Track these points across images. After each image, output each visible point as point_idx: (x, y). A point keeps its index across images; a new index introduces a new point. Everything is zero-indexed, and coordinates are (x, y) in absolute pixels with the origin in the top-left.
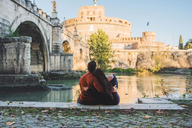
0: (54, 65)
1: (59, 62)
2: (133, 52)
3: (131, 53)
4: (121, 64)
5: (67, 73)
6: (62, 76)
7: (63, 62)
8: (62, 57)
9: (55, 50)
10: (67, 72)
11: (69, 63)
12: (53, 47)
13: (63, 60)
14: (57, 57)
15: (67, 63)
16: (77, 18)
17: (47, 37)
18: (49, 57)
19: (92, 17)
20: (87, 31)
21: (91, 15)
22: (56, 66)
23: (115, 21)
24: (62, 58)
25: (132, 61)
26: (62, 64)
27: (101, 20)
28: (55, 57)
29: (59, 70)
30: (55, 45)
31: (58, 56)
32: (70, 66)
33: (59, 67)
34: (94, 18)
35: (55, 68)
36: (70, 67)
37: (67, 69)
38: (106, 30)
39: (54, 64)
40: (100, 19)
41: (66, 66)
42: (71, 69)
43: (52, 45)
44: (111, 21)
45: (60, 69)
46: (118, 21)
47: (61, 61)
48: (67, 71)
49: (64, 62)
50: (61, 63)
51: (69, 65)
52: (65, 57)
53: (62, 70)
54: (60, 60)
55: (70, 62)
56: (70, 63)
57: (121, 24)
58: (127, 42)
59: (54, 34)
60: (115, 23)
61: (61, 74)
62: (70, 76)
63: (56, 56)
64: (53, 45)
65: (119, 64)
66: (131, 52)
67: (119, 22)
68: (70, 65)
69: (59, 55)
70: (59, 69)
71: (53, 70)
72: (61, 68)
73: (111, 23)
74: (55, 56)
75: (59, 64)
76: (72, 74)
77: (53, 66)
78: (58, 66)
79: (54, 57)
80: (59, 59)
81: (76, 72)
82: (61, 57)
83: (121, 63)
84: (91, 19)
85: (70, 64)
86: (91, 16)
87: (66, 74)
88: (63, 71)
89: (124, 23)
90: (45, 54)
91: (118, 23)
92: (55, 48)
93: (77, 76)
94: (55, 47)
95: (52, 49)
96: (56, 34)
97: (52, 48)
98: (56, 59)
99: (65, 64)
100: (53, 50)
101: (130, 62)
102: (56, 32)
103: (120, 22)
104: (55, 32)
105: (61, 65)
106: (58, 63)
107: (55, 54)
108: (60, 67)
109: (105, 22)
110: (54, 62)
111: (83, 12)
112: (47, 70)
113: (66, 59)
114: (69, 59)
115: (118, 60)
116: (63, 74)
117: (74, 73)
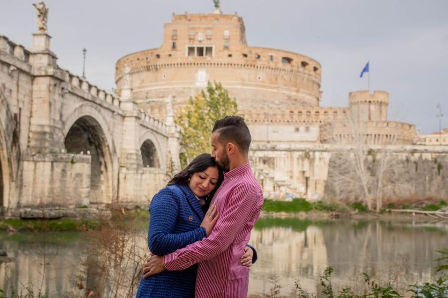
0: (31, 189)
1: (47, 180)
2: (314, 151)
3: (311, 153)
4: (279, 186)
5: (69, 212)
6: (52, 222)
7: (61, 181)
8: (57, 166)
9: (38, 144)
10: (70, 209)
11: (76, 184)
12: (31, 135)
13: (59, 176)
14: (40, 165)
15: (70, 184)
16: (160, 48)
17: (8, 106)
18: (16, 165)
19: (204, 45)
20: (189, 88)
21: (201, 39)
22: (38, 191)
23: (272, 58)
24: (58, 168)
25: (311, 179)
26: (57, 185)
27: (230, 56)
28: (35, 165)
29: (45, 203)
30: (39, 129)
31: (44, 161)
32: (81, 192)
33: (46, 194)
34: (209, 50)
35: (35, 197)
36: (78, 194)
37: (72, 202)
38: (244, 85)
39: (31, 184)
40: (227, 53)
41: (68, 192)
42: (82, 201)
43: (30, 131)
44: (258, 60)
45: (50, 200)
46: (281, 60)
47: (54, 177)
48: (71, 207)
49: (63, 182)
50: (52, 181)
51: (76, 188)
52: (65, 166)
53: (55, 202)
54: (52, 175)
55: (82, 181)
56: (82, 185)
57: (288, 67)
58: (302, 120)
59: (38, 98)
60: (272, 64)
61: (50, 215)
62: (76, 221)
63: (39, 161)
64: (33, 129)
65: (274, 187)
66: (311, 151)
67: (283, 62)
68: (81, 190)
69: (47, 159)
70: (46, 200)
71: (28, 202)
72: (54, 199)
73: (259, 63)
74: (35, 162)
75: (47, 186)
76: (84, 215)
77: (30, 192)
78: (43, 192)
79: (32, 165)
80: (48, 172)
82: (55, 164)
83: (280, 183)
84: (200, 51)
85: (79, 186)
86: (200, 42)
87: (65, 216)
88: (60, 206)
89: (300, 64)
90: (4, 157)
91: (280, 65)
92: (36, 140)
93: (98, 222)
94: (36, 136)
95: (29, 142)
96: (41, 99)
97: (29, 138)
98: (38, 171)
99: (65, 187)
100: (33, 143)
101: (307, 179)
102: (43, 93)
103: (286, 61)
104: (40, 91)
105: (52, 190)
106: (43, 182)
107: (37, 155)
108: (49, 193)
109: (242, 60)
110: (31, 179)
111: (176, 31)
112: (9, 202)
113: (69, 173)
114: (78, 172)
115: (270, 175)
116: (54, 216)
117: (90, 214)
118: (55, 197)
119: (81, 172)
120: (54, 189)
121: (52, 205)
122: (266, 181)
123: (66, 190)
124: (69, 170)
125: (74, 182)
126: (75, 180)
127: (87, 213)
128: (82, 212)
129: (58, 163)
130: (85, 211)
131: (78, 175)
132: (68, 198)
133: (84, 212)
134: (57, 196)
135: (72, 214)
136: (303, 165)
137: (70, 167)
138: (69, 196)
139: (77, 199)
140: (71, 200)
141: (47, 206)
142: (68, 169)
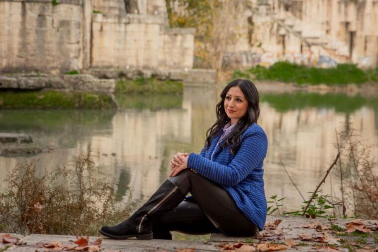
1: (16, 31)
4: (309, 46)
5: (52, 79)
6: (29, 95)
7: (37, 32)
8: (31, 9)
10: (54, 76)
11: (61, 37)
13: (35, 24)
15: (52, 38)
22: (3, 47)
24: (33, 12)
25: (358, 34)
26: (32, 38)
29: (15, 65)
32: (69, 50)
33: (16, 52)
36: (65, 53)
37: (54, 65)
41: (48, 50)
42: (70, 63)
45: (22, 60)
47: (27, 26)
48: (54, 72)
49: (40, 33)
50: (24, 33)
51: (60, 44)
52: (44, 9)
53: (29, 65)
54: (23, 22)
55: (69, 32)
56: (69, 39)
61: (27, 83)
62: (65, 94)
65: (302, 47)
68: (69, 46)
70: (15, 61)
72: (27, 60)
75: (17, 40)
76: (75, 85)
78: (10, 49)
80: (17, 17)
81: (97, 80)
82: (28, 5)
83: (310, 41)
85: (66, 40)
87: (49, 85)
88: (37, 71)
93: (97, 96)
99: (44, 41)
101: (352, 34)
105: (24, 45)
106: (10, 34)
108: (20, 51)
113: (49, 19)
114: (63, 18)
115: (296, 29)
116: (33, 86)
117: (84, 83)
118: (29, 57)
119: (67, 19)
120: (28, 44)
121: (25, 69)
122: (289, 37)
123: (46, 46)
124: (49, 16)
125: (58, 34)
126: (58, 31)
127: (80, 83)
128: (72, 80)
129: (32, 4)
130: (77, 78)
131: (64, 23)
132: (48, 58)
133: (76, 81)
134: (32, 55)
135: (58, 83)
136: (346, 13)
137: (50, 11)
138: (49, 55)
139: (62, 61)
140: (54, 61)
141: (18, 70)
142: (48, 12)
